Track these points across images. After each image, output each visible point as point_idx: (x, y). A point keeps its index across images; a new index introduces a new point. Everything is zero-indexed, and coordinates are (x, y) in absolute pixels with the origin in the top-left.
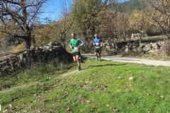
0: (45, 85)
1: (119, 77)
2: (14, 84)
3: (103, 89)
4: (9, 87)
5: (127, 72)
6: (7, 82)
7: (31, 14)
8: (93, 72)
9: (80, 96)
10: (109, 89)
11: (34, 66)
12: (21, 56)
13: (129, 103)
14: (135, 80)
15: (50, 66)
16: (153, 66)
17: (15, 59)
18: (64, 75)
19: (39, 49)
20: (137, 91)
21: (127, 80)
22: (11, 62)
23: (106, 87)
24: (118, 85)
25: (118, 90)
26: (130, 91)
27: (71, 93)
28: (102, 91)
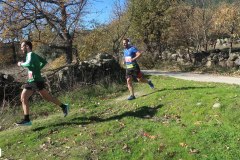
0: (92, 113)
1: (199, 103)
2: (53, 111)
3: (174, 120)
4: (46, 114)
5: (211, 97)
6: (43, 108)
7: (72, 16)
8: (159, 96)
9: (141, 129)
10: (183, 121)
11: (78, 87)
12: (60, 74)
13: (214, 142)
15: (99, 87)
17: (53, 78)
18: (119, 99)
19: (83, 64)
20: (226, 124)
21: (211, 109)
22: (48, 82)
23: (179, 117)
24: (197, 115)
25: (198, 123)
26: (216, 125)
27: (128, 125)
28: (173, 123)
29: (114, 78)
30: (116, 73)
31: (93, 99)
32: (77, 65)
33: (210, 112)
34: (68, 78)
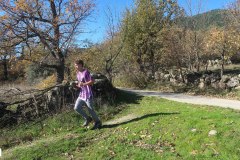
1: (194, 130)
2: (38, 136)
3: (168, 149)
4: (31, 140)
5: (206, 122)
6: (28, 132)
7: (65, 35)
8: (152, 120)
10: (177, 148)
11: (67, 109)
12: (49, 94)
14: (219, 135)
17: (41, 99)
19: (74, 84)
21: (207, 136)
22: (35, 103)
23: (173, 145)
24: (192, 142)
25: (194, 153)
26: (213, 155)
27: (119, 154)
28: (167, 153)
29: (105, 100)
30: (108, 94)
32: (67, 85)
33: (206, 140)
34: (57, 99)
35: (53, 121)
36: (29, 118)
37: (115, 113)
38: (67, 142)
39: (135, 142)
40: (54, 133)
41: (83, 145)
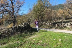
0: (21, 43)
1: (55, 39)
2: (7, 42)
4: (5, 44)
5: (58, 37)
6: (4, 41)
8: (42, 37)
10: (50, 45)
11: (16, 34)
12: (11, 29)
14: (62, 41)
15: (23, 34)
16: (69, 34)
17: (8, 31)
18: (30, 38)
19: (19, 26)
21: (58, 41)
22: (7, 32)
23: (49, 44)
24: (54, 43)
25: (55, 46)
26: (60, 47)
28: (47, 46)
29: (28, 31)
30: (29, 29)
31: (21, 38)
32: (17, 27)
33: (58, 42)
34: (13, 31)
35: (12, 38)
36: (4, 37)
37: (31, 35)
38: (16, 44)
39: (37, 44)
40: (13, 41)
41: (21, 45)
